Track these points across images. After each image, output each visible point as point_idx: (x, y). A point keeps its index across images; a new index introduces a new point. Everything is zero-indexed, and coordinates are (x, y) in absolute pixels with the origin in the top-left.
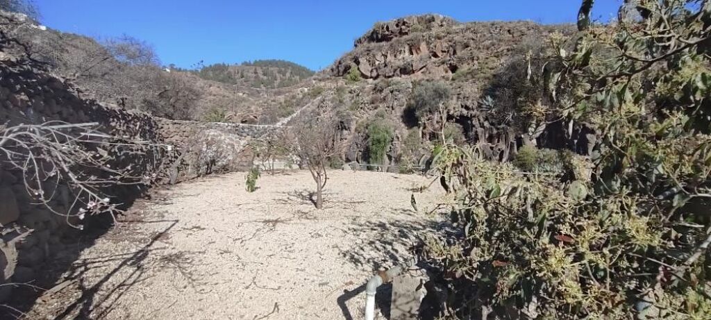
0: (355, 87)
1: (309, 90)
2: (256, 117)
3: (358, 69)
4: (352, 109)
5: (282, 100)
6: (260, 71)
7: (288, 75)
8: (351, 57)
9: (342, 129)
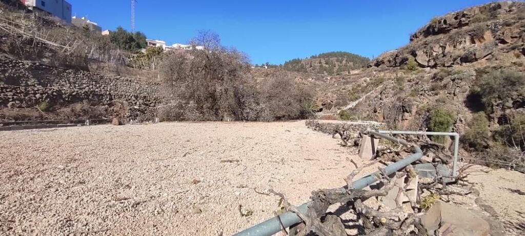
0: (414, 76)
1: (371, 79)
2: (332, 102)
3: (416, 60)
4: (412, 95)
5: (351, 89)
6: (323, 61)
7: (344, 62)
8: (407, 50)
9: (404, 112)
